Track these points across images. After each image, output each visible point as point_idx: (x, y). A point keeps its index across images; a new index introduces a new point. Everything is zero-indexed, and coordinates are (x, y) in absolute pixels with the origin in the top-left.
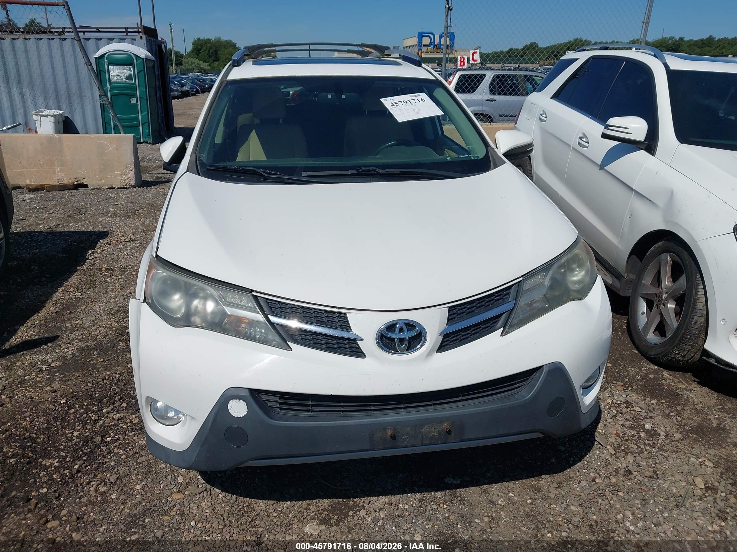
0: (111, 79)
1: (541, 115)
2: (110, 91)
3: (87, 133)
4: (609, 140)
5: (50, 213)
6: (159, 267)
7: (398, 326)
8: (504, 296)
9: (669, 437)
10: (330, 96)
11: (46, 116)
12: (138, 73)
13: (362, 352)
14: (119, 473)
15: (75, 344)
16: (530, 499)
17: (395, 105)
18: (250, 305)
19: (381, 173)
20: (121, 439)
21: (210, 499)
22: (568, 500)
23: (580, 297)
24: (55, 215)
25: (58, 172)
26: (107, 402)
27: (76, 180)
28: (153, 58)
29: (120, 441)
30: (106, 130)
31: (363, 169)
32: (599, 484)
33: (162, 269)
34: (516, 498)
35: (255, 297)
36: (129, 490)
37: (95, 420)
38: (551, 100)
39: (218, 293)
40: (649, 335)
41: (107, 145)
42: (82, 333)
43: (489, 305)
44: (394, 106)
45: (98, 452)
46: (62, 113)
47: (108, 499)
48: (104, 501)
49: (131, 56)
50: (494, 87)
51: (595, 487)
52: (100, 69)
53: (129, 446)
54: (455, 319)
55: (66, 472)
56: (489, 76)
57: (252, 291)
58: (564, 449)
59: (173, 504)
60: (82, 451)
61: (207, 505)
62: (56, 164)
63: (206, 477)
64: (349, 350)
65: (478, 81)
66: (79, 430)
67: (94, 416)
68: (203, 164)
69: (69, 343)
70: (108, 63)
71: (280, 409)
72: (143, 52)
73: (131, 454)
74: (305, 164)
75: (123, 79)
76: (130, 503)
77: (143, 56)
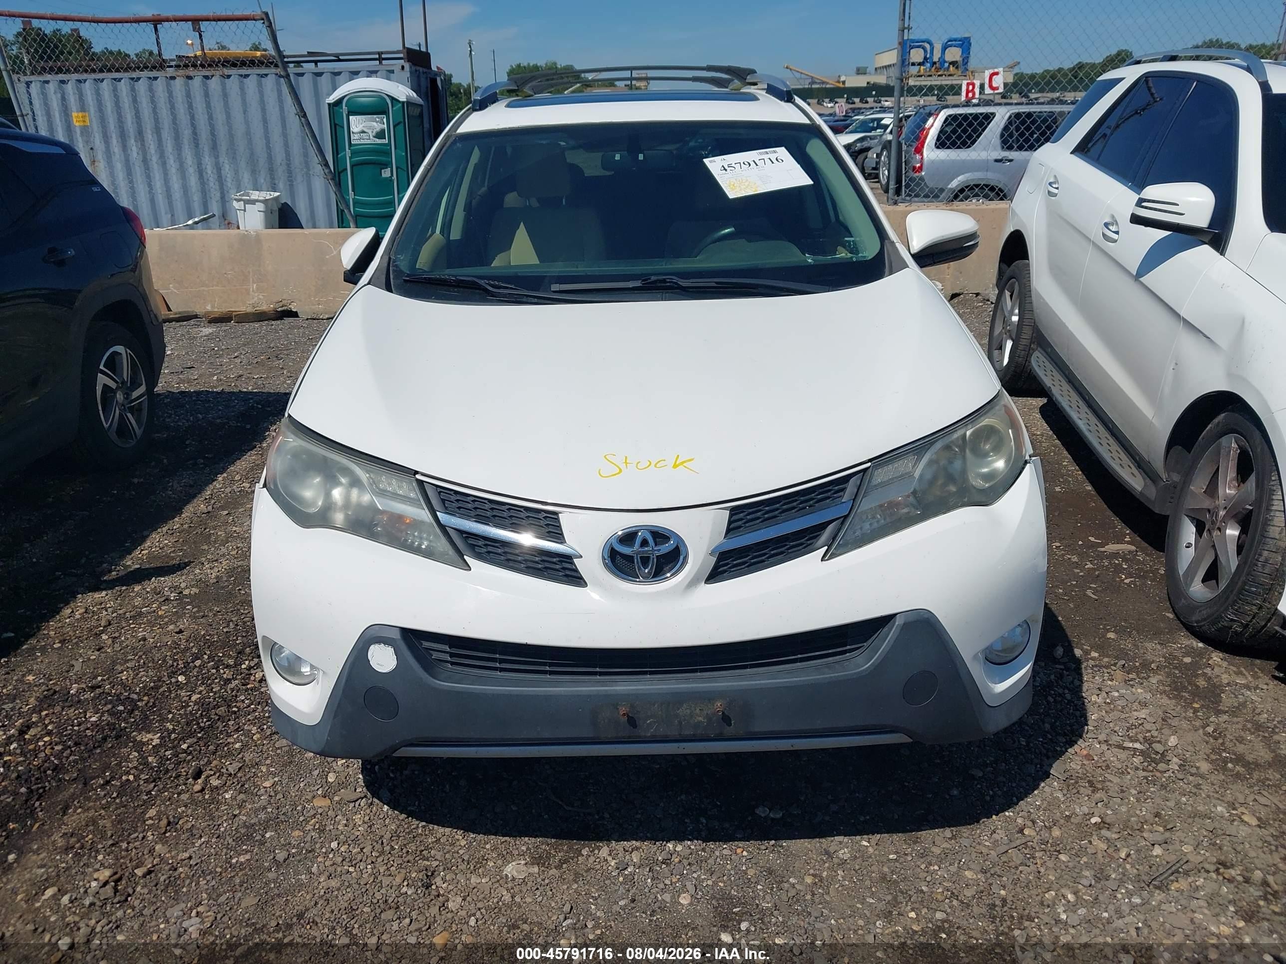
0: (352, 138)
1: (1050, 184)
2: (350, 158)
3: (314, 227)
4: (1143, 227)
5: (233, 356)
6: (289, 434)
7: (640, 534)
8: (834, 493)
9: (1187, 767)
10: (618, 157)
11: (253, 202)
12: (394, 127)
13: (581, 578)
14: (245, 761)
15: (224, 563)
16: (896, 853)
17: (729, 169)
18: (412, 495)
19: (684, 285)
20: (258, 710)
21: (368, 811)
22: (963, 860)
23: (984, 499)
24: (240, 361)
25: (253, 291)
26: (251, 653)
27: (281, 304)
28: (420, 101)
29: (257, 714)
30: (342, 223)
31: (653, 278)
32: (1029, 839)
33: (293, 436)
34: (871, 850)
35: (421, 483)
36: (252, 788)
37: (229, 679)
38: (1072, 155)
39: (368, 475)
40: (1193, 585)
41: (328, 246)
42: (239, 545)
43: (805, 508)
44: (726, 170)
45: (221, 727)
46: (278, 196)
47: (220, 798)
48: (213, 800)
49: (384, 99)
50: (1011, 135)
51: (1018, 842)
52: (336, 122)
53: (268, 722)
54: (741, 529)
55: (167, 753)
56: (1002, 115)
57: (416, 472)
58: (981, 774)
59: (313, 813)
60: (198, 724)
61: (362, 819)
62: (251, 279)
63: (370, 776)
64: (561, 574)
65: (981, 124)
66: (200, 693)
67: (227, 674)
68: (399, 273)
69: (216, 561)
70: (348, 112)
71: (452, 663)
72: (402, 91)
73: (268, 733)
74: (560, 272)
75: (371, 137)
76: (250, 806)
77: (403, 99)
